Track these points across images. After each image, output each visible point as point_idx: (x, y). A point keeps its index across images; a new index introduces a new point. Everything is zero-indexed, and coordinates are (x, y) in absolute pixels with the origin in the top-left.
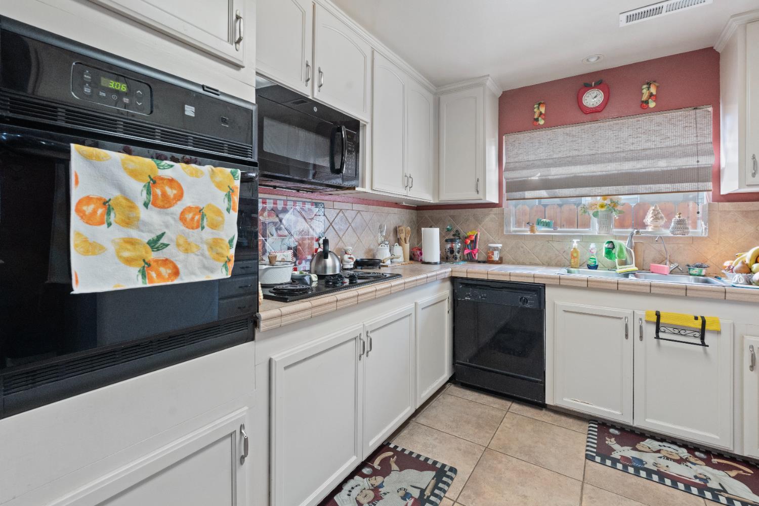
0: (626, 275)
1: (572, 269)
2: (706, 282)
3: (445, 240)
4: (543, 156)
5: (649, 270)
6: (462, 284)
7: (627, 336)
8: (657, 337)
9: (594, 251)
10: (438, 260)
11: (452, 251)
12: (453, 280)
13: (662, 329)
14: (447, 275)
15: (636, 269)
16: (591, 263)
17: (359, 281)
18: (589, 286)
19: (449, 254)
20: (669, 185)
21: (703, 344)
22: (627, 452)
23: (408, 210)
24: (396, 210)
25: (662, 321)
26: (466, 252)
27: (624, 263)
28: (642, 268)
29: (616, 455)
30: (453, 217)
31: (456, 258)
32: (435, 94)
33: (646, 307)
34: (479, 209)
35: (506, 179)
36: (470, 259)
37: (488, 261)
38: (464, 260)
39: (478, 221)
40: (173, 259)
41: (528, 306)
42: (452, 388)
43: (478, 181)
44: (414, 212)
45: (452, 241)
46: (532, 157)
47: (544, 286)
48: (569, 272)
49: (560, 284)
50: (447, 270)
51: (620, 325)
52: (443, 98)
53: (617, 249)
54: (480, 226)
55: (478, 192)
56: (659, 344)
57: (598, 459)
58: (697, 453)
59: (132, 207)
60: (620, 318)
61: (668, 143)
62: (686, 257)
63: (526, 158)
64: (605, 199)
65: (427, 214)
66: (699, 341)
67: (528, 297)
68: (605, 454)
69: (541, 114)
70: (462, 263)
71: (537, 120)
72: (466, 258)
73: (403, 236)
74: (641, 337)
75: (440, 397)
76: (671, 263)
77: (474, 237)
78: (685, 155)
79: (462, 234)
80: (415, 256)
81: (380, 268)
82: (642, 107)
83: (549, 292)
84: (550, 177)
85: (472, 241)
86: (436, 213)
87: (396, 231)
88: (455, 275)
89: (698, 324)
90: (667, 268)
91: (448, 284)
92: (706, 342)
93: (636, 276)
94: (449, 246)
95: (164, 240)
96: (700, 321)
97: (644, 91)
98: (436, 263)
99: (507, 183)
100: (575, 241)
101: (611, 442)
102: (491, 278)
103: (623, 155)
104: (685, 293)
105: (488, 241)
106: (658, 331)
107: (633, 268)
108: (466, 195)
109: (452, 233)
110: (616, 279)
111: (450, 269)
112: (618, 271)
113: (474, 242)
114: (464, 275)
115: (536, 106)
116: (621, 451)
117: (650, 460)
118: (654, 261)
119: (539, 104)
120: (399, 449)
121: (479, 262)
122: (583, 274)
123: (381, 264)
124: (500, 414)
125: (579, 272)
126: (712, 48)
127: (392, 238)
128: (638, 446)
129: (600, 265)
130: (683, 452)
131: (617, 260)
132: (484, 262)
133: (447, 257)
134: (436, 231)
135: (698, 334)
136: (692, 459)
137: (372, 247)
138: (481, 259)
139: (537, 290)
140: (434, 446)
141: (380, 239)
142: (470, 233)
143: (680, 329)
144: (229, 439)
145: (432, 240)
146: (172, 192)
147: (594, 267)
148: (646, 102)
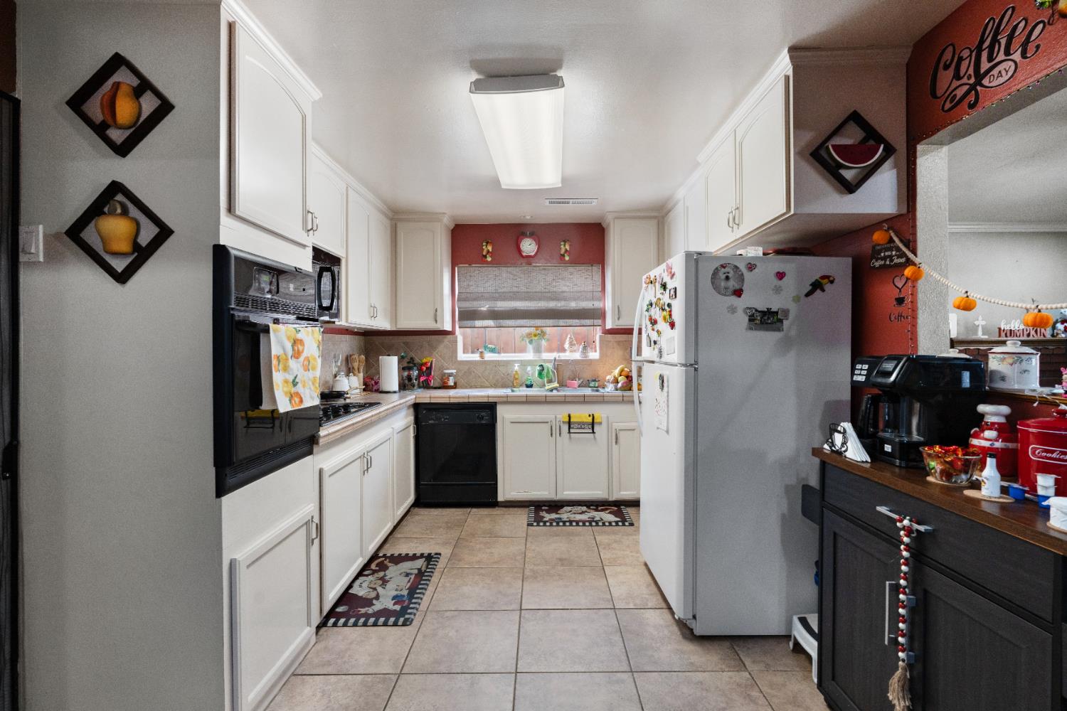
0: (552, 391)
1: (514, 389)
2: (597, 391)
3: (402, 369)
4: (491, 289)
5: (566, 386)
6: (425, 409)
7: (552, 435)
8: (569, 432)
9: (530, 373)
10: (396, 388)
11: (409, 378)
12: (417, 407)
13: (572, 426)
14: (412, 402)
15: (558, 385)
16: (529, 383)
18: (529, 401)
19: (406, 382)
20: (577, 321)
21: (593, 432)
23: (357, 337)
24: (348, 337)
25: (572, 420)
26: (422, 379)
27: (550, 381)
28: (562, 384)
29: (545, 519)
30: (406, 344)
31: (414, 386)
32: (391, 219)
33: (561, 413)
34: (433, 336)
35: (459, 308)
36: (426, 386)
37: (445, 386)
38: (420, 387)
39: (433, 348)
40: (299, 392)
41: (484, 422)
43: (436, 311)
44: (362, 338)
45: (409, 369)
46: (481, 290)
47: (495, 404)
48: (513, 391)
49: (508, 401)
50: (412, 397)
51: (547, 427)
52: (399, 225)
53: (546, 370)
54: (435, 353)
55: (436, 321)
56: (570, 437)
57: (535, 524)
58: (592, 507)
59: (287, 359)
60: (547, 422)
61: (576, 289)
62: (587, 375)
63: (476, 290)
64: (537, 330)
65: (377, 340)
66: (591, 431)
67: (483, 414)
68: (539, 520)
69: (488, 252)
70: (420, 390)
71: (485, 257)
72: (421, 385)
73: (356, 365)
74: (560, 434)
76: (579, 379)
77: (429, 364)
78: (587, 300)
79: (417, 360)
80: (372, 385)
81: (345, 399)
82: (561, 259)
83: (502, 411)
84: (496, 309)
85: (427, 368)
86: (387, 339)
87: (348, 360)
88: (417, 401)
89: (590, 420)
90: (576, 383)
91: (412, 410)
92: (595, 431)
93: (558, 391)
94: (406, 374)
95: (297, 380)
96: (591, 417)
97: (562, 246)
98: (395, 392)
99: (460, 312)
100: (516, 365)
101: (543, 514)
102: (452, 401)
103: (549, 295)
104: (584, 400)
105: (442, 368)
106: (569, 428)
107: (556, 385)
108: (428, 324)
109: (407, 360)
110: (544, 393)
111: (414, 396)
112: (547, 388)
113: (429, 369)
114: (427, 401)
115: (484, 244)
116: (547, 517)
117: (565, 517)
118: (569, 379)
119: (487, 243)
120: (389, 555)
121: (435, 388)
122: (523, 391)
123: (345, 395)
124: (463, 517)
125: (520, 391)
126: (600, 224)
127: (344, 368)
128: (559, 512)
129: (534, 384)
130: (584, 508)
131: (546, 379)
132: (439, 388)
133: (405, 385)
134: (394, 360)
135: (590, 426)
136: (588, 511)
137: (328, 378)
138: (437, 385)
139: (489, 408)
140: (416, 548)
141: (335, 370)
142: (424, 361)
143: (581, 425)
144: (305, 526)
145: (390, 368)
146: (301, 348)
147: (530, 386)
148: (563, 256)
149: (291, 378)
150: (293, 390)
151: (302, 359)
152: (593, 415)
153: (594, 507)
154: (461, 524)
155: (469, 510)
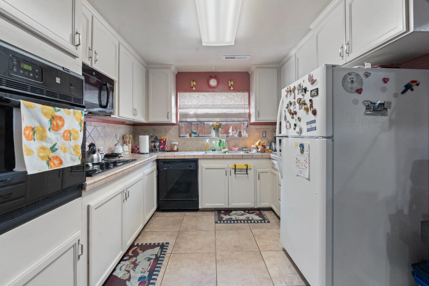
0: (225, 152)
1: (207, 152)
2: (247, 153)
3: (151, 142)
4: (195, 103)
5: (232, 150)
6: (162, 162)
7: (226, 175)
8: (235, 174)
9: (214, 144)
10: (147, 150)
11: (155, 147)
12: (158, 161)
13: (236, 170)
14: (155, 159)
15: (228, 150)
16: (214, 149)
17: (119, 164)
18: (214, 158)
19: (153, 148)
20: (236, 119)
21: (247, 174)
22: (227, 217)
23: (129, 126)
24: (123, 126)
25: (236, 168)
26: (161, 147)
27: (224, 148)
28: (230, 150)
29: (224, 219)
30: (154, 130)
31: (157, 150)
32: (146, 68)
33: (231, 164)
34: (167, 126)
35: (179, 112)
36: (163, 150)
37: (172, 150)
38: (160, 151)
39: (166, 132)
40: (59, 156)
41: (192, 168)
42: (158, 213)
43: (168, 113)
44: (132, 127)
45: (155, 142)
46: (190, 104)
47: (198, 159)
48: (206, 153)
49: (205, 158)
50: (155, 156)
51: (224, 171)
52: (150, 70)
53: (222, 142)
54: (167, 134)
55: (168, 118)
56: (235, 176)
57: (219, 222)
58: (246, 211)
59: (44, 131)
60: (224, 169)
61: (236, 103)
62: (242, 145)
63: (188, 104)
64: (217, 123)
65: (139, 128)
66: (246, 173)
67: (192, 165)
68: (220, 219)
69: (194, 85)
70: (160, 152)
71: (192, 87)
72: (161, 150)
73: (127, 140)
74: (230, 174)
75: (153, 218)
76: (238, 147)
77: (165, 140)
78: (241, 108)
79: (159, 138)
80: (135, 150)
81: (119, 158)
82: (229, 89)
83: (200, 163)
84: (197, 113)
85: (164, 142)
86: (145, 128)
87: (123, 137)
88: (158, 158)
89: (245, 167)
90: (237, 149)
91: (155, 163)
92: (248, 173)
93: (228, 152)
94: (153, 144)
95: (56, 147)
96: (246, 166)
97: (230, 83)
98: (147, 153)
99: (180, 114)
100: (207, 140)
101: (222, 215)
102: (176, 158)
103: (223, 106)
104: (242, 157)
105: (171, 141)
106: (235, 171)
107: (227, 150)
108: (162, 119)
109: (153, 138)
110: (222, 154)
111: (156, 156)
112: (222, 151)
113: (165, 142)
114: (163, 158)
115: (192, 81)
116: (225, 217)
117: (234, 217)
118: (233, 147)
119: (193, 81)
121: (168, 151)
122: (211, 153)
123: (120, 155)
124: (181, 218)
125: (209, 153)
126: (247, 72)
127: (121, 141)
128: (230, 214)
129: (216, 150)
130: (243, 212)
131: (222, 147)
132: (170, 151)
133: (152, 150)
134: (147, 137)
135: (246, 171)
136: (245, 213)
137: (111, 147)
138: (168, 150)
139: (195, 161)
140: (156, 238)
141: (116, 142)
142: (162, 138)
143: (241, 170)
144: (73, 248)
145: (145, 142)
146: (60, 123)
147: (215, 150)
148: (230, 87)
149: (49, 146)
150: (52, 155)
151: (62, 131)
152: (247, 165)
153: (247, 211)
154: (180, 222)
155: (184, 213)
